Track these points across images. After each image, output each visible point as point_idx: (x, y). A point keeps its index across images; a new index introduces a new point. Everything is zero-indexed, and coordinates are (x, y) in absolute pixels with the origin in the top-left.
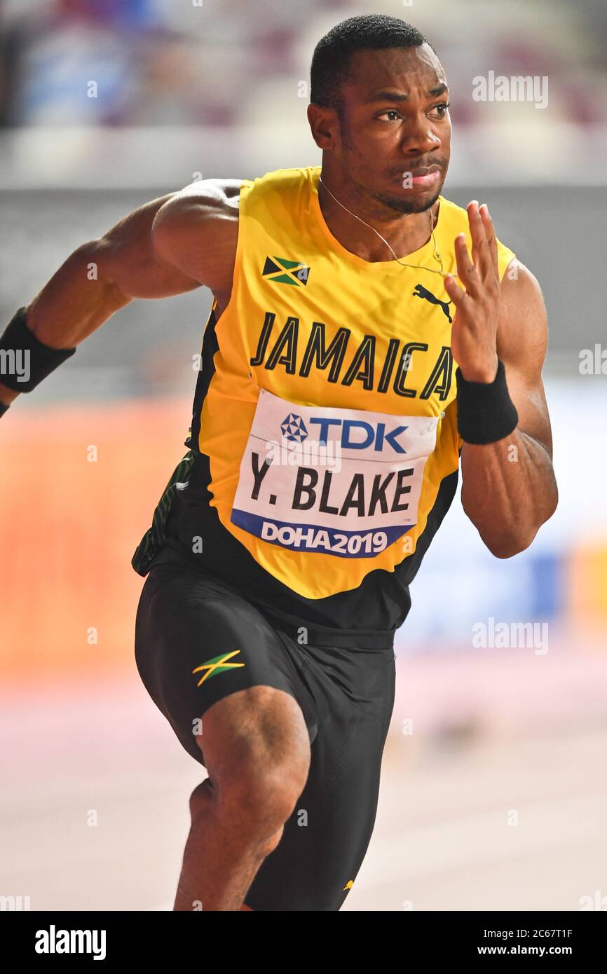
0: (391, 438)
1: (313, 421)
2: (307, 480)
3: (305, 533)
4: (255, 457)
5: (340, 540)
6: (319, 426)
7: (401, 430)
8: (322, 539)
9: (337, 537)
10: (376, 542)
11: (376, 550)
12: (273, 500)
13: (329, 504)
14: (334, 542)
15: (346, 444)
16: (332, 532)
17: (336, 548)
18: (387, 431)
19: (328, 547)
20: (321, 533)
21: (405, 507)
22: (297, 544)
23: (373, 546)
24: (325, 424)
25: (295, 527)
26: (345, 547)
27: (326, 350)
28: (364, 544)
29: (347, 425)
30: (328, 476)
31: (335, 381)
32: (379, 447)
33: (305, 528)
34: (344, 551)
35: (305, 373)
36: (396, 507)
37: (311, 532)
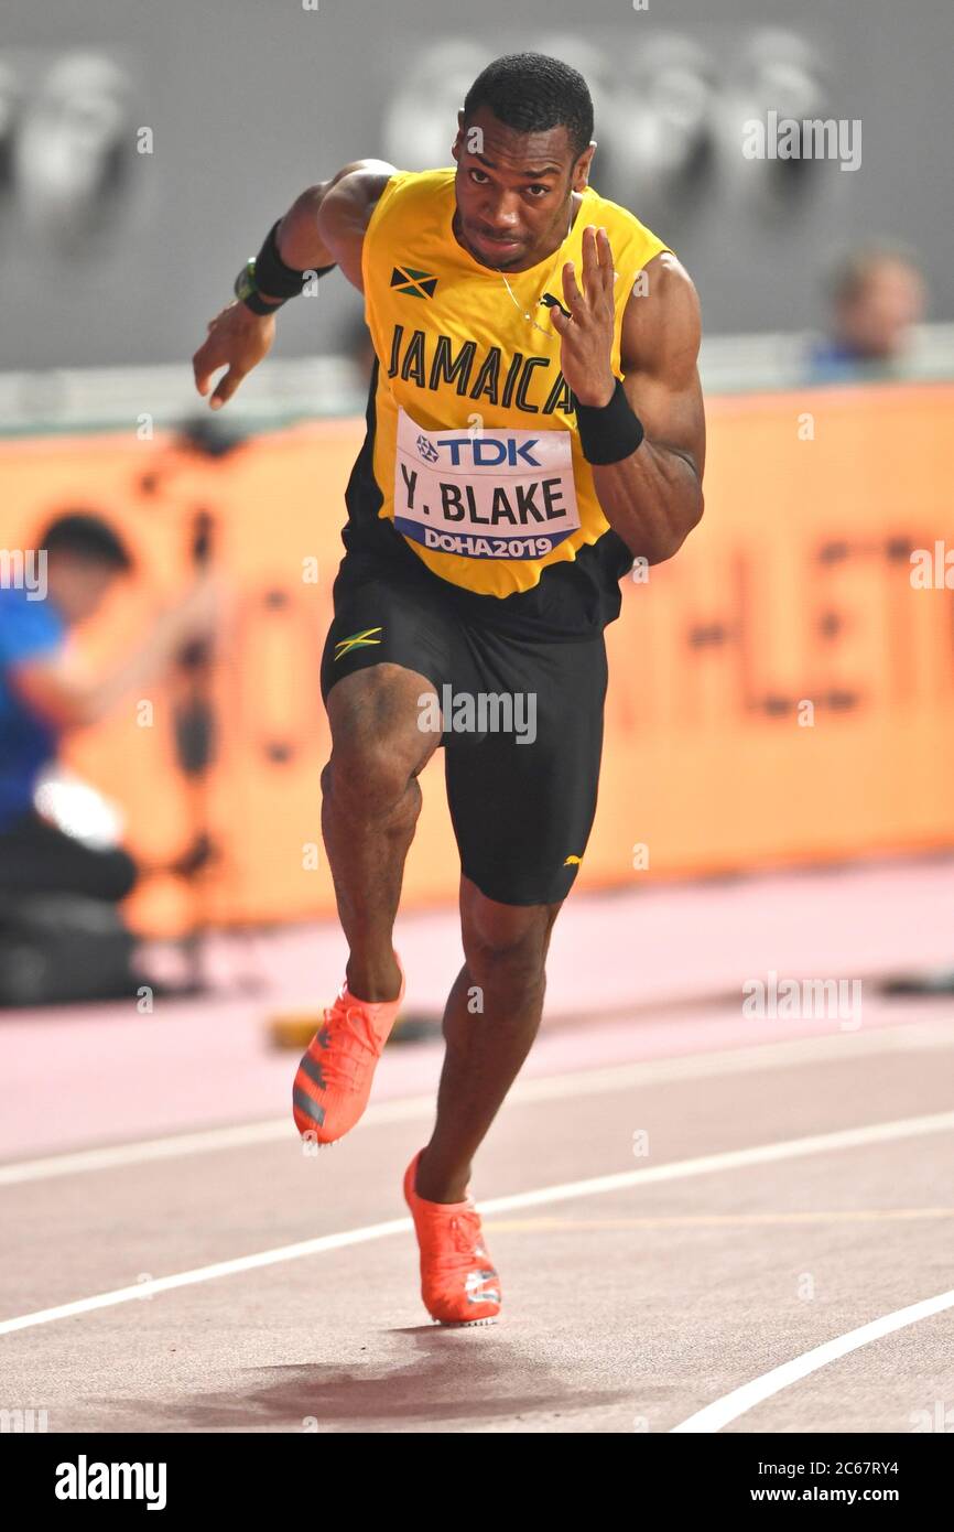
0: (523, 452)
1: (441, 443)
2: (451, 495)
3: (464, 541)
4: (404, 468)
5: (499, 546)
6: (448, 448)
7: (531, 444)
8: (483, 547)
9: (496, 543)
10: (540, 546)
11: (540, 553)
12: (426, 510)
13: (479, 515)
14: (495, 548)
15: (478, 461)
16: (490, 540)
17: (499, 553)
18: (518, 446)
19: (490, 553)
20: (479, 541)
21: (562, 513)
22: (460, 551)
23: (537, 550)
24: (455, 444)
25: (453, 536)
26: (507, 551)
27: (453, 361)
28: (527, 549)
29: (477, 444)
30: (469, 489)
31: (464, 393)
32: (513, 462)
33: (464, 538)
34: (507, 555)
35: (434, 387)
36: (552, 514)
37: (470, 540)
